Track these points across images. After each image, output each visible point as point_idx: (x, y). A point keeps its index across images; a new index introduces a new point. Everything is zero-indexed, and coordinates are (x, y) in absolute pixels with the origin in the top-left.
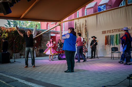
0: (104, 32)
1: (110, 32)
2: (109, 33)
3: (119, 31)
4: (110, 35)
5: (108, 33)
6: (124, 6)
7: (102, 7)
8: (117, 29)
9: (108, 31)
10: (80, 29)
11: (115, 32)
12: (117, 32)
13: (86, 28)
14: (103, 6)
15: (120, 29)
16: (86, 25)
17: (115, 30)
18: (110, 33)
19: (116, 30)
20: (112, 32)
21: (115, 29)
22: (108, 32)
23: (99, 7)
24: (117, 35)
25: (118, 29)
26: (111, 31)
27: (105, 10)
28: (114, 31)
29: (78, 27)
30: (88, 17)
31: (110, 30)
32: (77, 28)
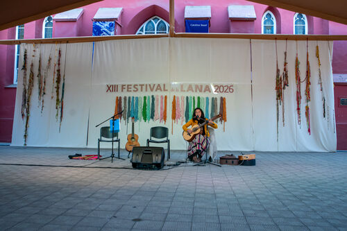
0: (111, 89)
1: (128, 88)
2: (125, 90)
3: (152, 90)
4: (129, 98)
5: (122, 91)
6: (167, 36)
7: (104, 27)
8: (146, 85)
9: (123, 86)
10: (39, 70)
11: (142, 91)
12: (146, 90)
13: (59, 71)
14: (107, 24)
15: (154, 85)
16: (59, 64)
17: (142, 85)
18: (128, 91)
19: (144, 87)
20: (133, 89)
21: (142, 83)
22: (123, 88)
23: (98, 24)
24: (145, 98)
25: (150, 85)
26: (132, 87)
27: (112, 34)
28: (139, 88)
29: (32, 65)
30: (67, 42)
31: (129, 84)
32: (28, 67)
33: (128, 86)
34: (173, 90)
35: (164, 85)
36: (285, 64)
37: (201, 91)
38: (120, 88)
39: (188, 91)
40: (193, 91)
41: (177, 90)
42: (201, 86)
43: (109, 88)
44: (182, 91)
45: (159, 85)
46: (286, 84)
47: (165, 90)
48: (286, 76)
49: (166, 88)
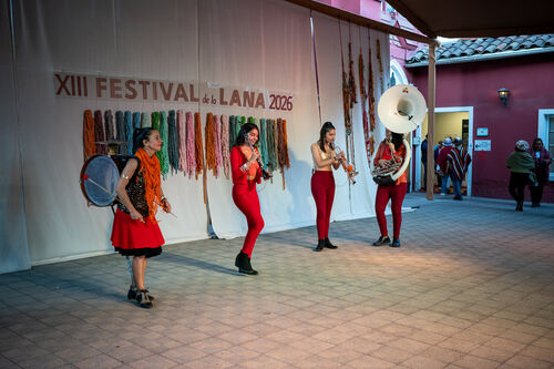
0: (69, 86)
1: (113, 88)
2: (106, 93)
3: (167, 97)
4: (118, 114)
5: (99, 95)
8: (155, 84)
9: (100, 80)
11: (145, 97)
12: (155, 97)
15: (171, 85)
17: (144, 83)
18: (113, 96)
20: (124, 91)
21: (145, 77)
22: (100, 88)
25: (162, 85)
26: (123, 85)
28: (138, 88)
33: (114, 81)
34: (206, 101)
35: (192, 86)
36: (351, 63)
37: (251, 105)
38: (92, 87)
39: (231, 104)
40: (240, 105)
41: (214, 102)
42: (253, 94)
43: (63, 84)
44: (222, 102)
45: (181, 86)
46: (354, 100)
47: (193, 99)
48: (352, 82)
49: (196, 96)
